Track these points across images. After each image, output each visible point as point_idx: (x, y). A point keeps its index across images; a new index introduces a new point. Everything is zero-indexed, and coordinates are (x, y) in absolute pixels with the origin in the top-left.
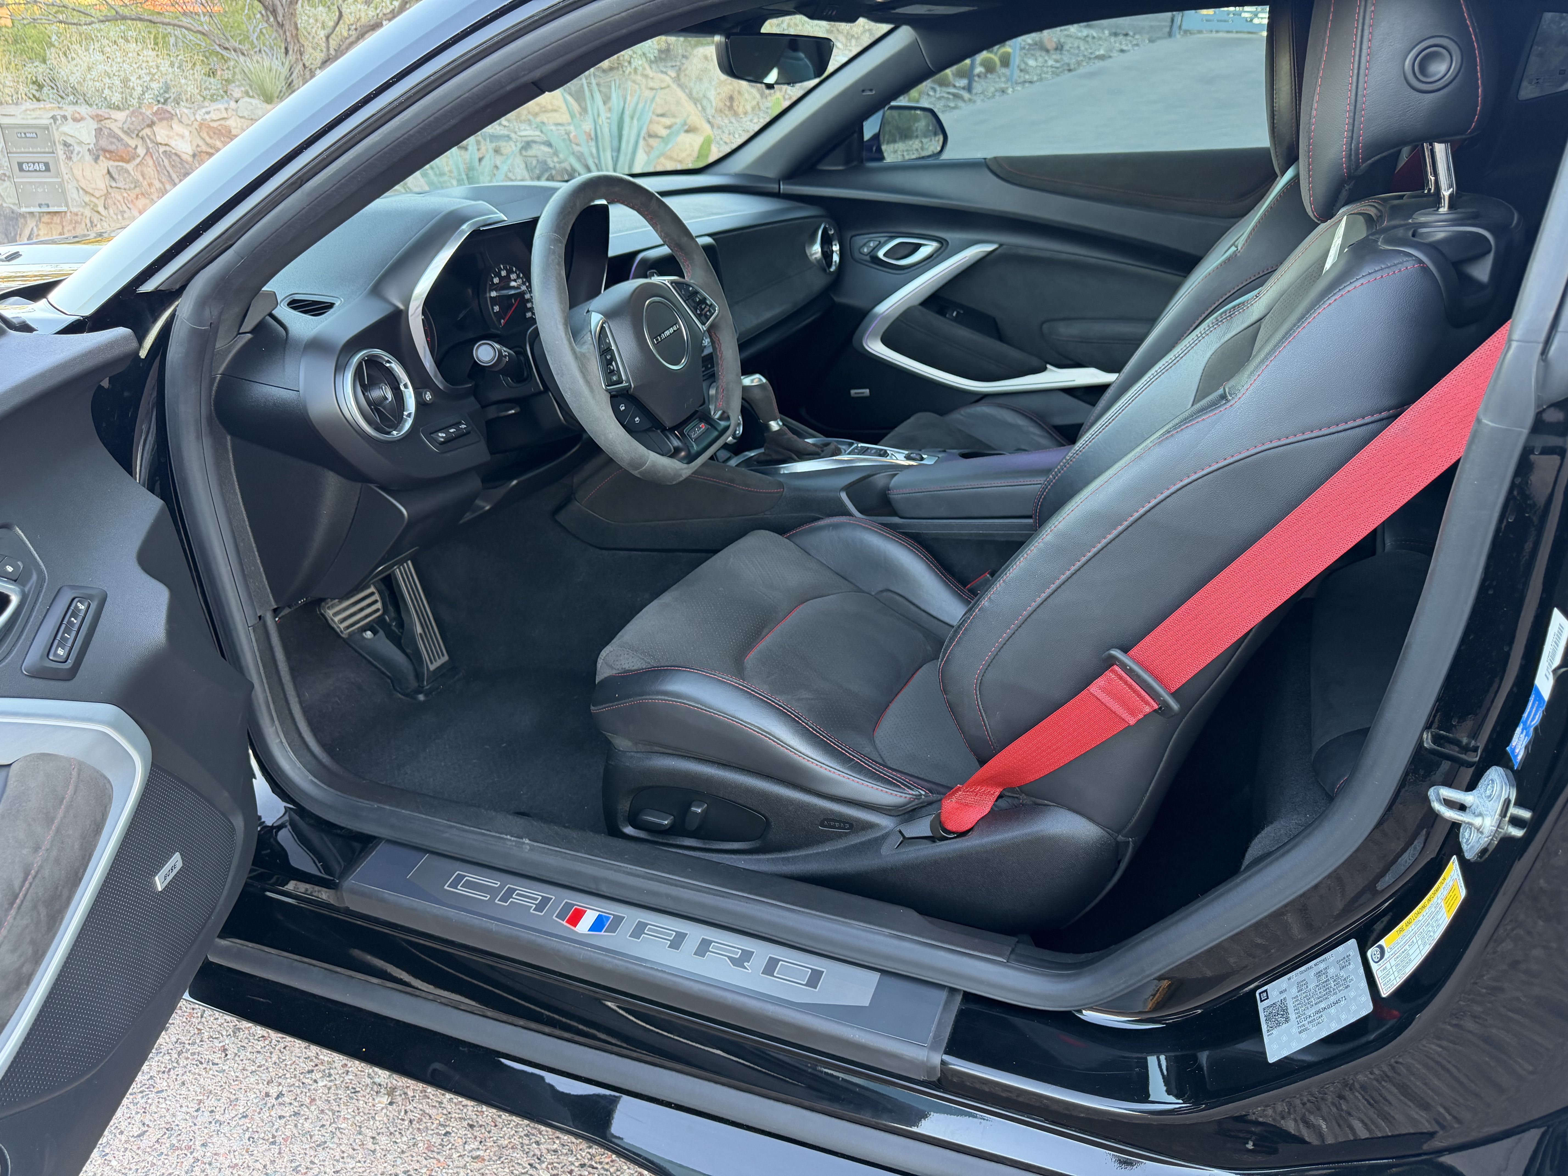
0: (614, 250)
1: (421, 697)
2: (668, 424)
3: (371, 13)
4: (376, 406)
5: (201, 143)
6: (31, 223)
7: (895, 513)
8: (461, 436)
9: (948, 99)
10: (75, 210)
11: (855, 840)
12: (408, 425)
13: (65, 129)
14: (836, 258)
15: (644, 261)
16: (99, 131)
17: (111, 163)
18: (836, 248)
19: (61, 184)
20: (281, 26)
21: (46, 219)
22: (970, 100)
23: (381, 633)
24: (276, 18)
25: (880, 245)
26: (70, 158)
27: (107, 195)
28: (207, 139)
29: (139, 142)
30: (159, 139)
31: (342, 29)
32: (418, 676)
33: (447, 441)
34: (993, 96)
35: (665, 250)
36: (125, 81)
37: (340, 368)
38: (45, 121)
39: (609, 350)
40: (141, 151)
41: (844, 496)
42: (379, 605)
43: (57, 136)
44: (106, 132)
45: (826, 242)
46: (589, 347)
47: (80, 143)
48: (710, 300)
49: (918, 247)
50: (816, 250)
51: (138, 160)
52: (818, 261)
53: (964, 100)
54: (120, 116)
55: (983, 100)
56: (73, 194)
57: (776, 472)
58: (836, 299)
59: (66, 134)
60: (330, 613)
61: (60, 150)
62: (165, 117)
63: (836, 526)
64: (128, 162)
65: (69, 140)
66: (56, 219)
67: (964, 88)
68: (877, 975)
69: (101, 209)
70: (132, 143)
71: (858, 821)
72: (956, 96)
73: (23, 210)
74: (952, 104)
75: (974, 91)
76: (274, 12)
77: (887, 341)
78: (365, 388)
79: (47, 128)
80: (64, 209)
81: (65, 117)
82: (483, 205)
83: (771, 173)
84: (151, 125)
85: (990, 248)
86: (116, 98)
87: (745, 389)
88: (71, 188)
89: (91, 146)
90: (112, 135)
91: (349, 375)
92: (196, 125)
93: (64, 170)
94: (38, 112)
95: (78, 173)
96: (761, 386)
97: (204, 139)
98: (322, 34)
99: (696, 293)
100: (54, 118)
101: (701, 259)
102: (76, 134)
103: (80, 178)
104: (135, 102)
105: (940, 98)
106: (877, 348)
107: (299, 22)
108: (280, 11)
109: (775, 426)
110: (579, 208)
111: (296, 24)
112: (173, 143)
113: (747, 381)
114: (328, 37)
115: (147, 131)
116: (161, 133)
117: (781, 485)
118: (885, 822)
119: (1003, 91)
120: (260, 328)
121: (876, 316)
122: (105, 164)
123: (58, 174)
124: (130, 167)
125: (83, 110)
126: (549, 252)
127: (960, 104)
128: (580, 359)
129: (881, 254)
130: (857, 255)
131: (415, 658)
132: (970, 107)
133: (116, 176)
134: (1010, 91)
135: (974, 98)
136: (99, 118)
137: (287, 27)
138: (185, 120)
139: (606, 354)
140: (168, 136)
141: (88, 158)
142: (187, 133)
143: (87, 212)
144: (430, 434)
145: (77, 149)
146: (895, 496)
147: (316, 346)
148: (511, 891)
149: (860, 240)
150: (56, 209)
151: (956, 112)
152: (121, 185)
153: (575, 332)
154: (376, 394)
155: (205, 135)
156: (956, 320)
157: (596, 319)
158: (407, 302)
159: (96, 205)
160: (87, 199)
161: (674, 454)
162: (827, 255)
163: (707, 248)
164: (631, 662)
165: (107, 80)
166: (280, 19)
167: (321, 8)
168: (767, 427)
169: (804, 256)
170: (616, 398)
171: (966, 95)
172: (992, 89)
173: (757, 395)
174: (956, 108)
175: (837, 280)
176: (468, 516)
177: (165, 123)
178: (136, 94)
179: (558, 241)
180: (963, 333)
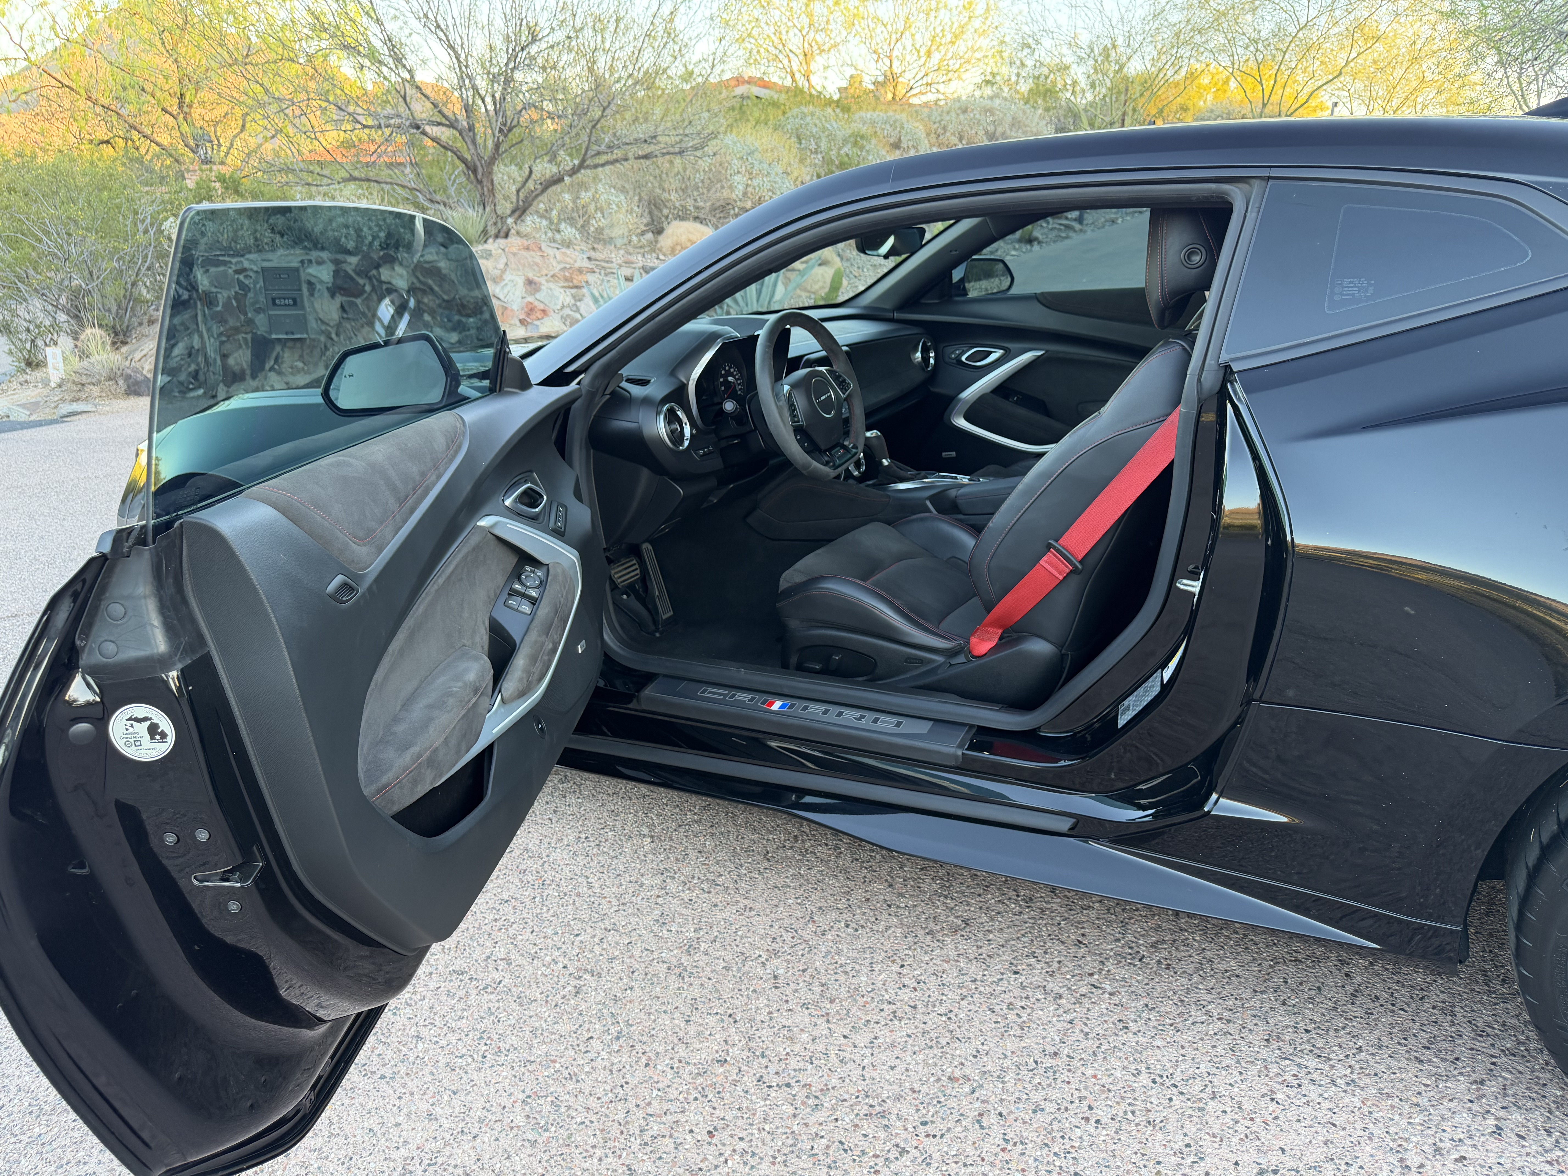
0: (792, 354)
1: (657, 635)
2: (823, 447)
3: (555, 170)
4: (673, 432)
5: (415, 281)
6: (278, 348)
7: (960, 512)
8: (710, 453)
9: (1060, 230)
10: (313, 336)
11: (924, 669)
12: (686, 443)
13: (310, 270)
14: (932, 361)
15: (808, 360)
16: (336, 273)
17: (345, 299)
18: (932, 355)
19: (304, 316)
20: (480, 182)
21: (290, 344)
22: (1081, 230)
23: (632, 596)
24: (476, 176)
25: (964, 353)
26: (312, 295)
27: (339, 325)
28: (421, 278)
29: (367, 281)
30: (383, 278)
31: (530, 185)
32: (655, 622)
33: (705, 454)
34: (1103, 227)
35: (824, 353)
36: (358, 231)
37: (658, 413)
38: (295, 264)
39: (793, 405)
40: (368, 288)
41: (928, 503)
42: (638, 571)
43: (303, 277)
44: (342, 274)
45: (925, 351)
46: (783, 403)
47: (321, 282)
48: (848, 381)
49: (990, 353)
50: (919, 355)
51: (365, 295)
52: (919, 363)
53: (1075, 231)
54: (354, 260)
55: (1093, 231)
56: (313, 324)
57: (886, 490)
58: (932, 389)
59: (310, 275)
60: (613, 572)
61: (305, 289)
62: (390, 260)
63: (922, 519)
64: (356, 297)
65: (313, 280)
66: (298, 345)
67: (1075, 220)
68: (931, 723)
69: (334, 336)
70: (361, 281)
71: (926, 658)
72: (1068, 227)
73: (274, 336)
74: (1064, 235)
75: (1085, 222)
76: (475, 171)
77: (968, 418)
78: (669, 423)
79: (297, 270)
80: (305, 336)
81: (310, 261)
82: (727, 329)
83: (888, 306)
84: (377, 267)
85: (1040, 353)
86: (351, 245)
87: (867, 439)
88: (311, 319)
89: (330, 285)
90: (347, 276)
91: (662, 417)
92: (412, 266)
93: (306, 304)
94: (290, 258)
95: (317, 306)
96: (877, 437)
97: (417, 278)
98: (514, 188)
99: (840, 376)
100: (302, 262)
101: (843, 358)
102: (319, 275)
103: (319, 311)
104: (365, 248)
105: (1052, 229)
106: (962, 423)
107: (495, 179)
108: (480, 170)
109: (885, 462)
110: (780, 329)
111: (492, 181)
112: (394, 282)
113: (868, 434)
114: (518, 191)
115: (374, 272)
116: (385, 273)
117: (889, 497)
118: (940, 659)
119: (1113, 221)
120: (613, 393)
121: (960, 400)
122: (339, 299)
123: (303, 308)
124: (359, 301)
125: (325, 255)
126: (764, 353)
127: (1072, 234)
128: (779, 408)
129: (963, 358)
130: (947, 359)
131: (653, 612)
132: (1082, 237)
133: (347, 308)
134: (1120, 221)
135: (1085, 228)
136: (337, 262)
137: (485, 183)
138: (405, 263)
139: (792, 407)
140: (391, 276)
141: (326, 294)
142: (405, 273)
143: (323, 339)
144: (696, 451)
145: (318, 286)
146: (960, 502)
147: (646, 401)
148: (734, 695)
149: (949, 349)
150: (299, 336)
151: (1067, 242)
152: (351, 316)
153: (777, 395)
154: (673, 427)
155: (419, 275)
156: (1016, 402)
157: (786, 388)
158: (688, 381)
159: (330, 333)
160: (323, 328)
161: (826, 464)
162: (926, 359)
163: (847, 352)
164: (799, 579)
165: (344, 231)
166: (479, 177)
167: (513, 167)
168: (881, 463)
169: (910, 360)
170: (798, 430)
171: (1077, 226)
172: (1103, 220)
173: (875, 442)
174: (1067, 238)
175: (933, 376)
176: (705, 505)
177: (388, 266)
178: (367, 242)
179: (769, 347)
180: (1022, 412)
